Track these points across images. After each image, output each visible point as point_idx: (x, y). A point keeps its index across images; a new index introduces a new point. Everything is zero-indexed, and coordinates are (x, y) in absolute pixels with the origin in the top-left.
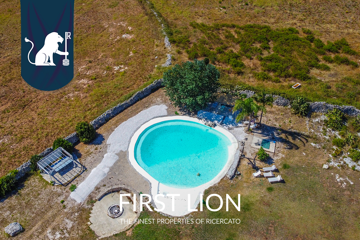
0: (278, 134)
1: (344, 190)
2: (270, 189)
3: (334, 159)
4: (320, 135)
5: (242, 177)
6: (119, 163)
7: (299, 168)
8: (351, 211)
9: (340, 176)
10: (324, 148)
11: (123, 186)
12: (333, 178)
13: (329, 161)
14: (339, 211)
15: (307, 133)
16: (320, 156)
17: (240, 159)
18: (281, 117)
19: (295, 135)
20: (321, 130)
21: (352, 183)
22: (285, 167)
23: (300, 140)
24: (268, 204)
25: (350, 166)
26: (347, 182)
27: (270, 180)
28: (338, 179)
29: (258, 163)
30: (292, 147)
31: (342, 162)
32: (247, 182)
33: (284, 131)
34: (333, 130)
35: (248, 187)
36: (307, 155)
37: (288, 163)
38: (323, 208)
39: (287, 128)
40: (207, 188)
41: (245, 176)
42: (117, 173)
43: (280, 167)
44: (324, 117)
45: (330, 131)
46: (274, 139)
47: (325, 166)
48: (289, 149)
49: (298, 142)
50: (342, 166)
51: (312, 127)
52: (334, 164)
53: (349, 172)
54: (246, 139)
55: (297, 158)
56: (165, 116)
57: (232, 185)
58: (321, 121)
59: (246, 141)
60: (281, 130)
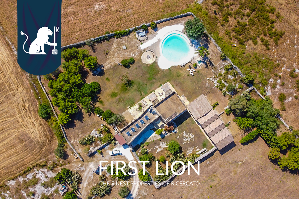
0: (207, 61)
1: (205, 87)
2: (188, 75)
3: (213, 78)
4: (219, 69)
5: (185, 68)
6: (157, 43)
7: (201, 74)
8: (201, 92)
9: (208, 84)
10: (215, 73)
11: (154, 52)
12: (207, 82)
13: (211, 78)
14: (198, 91)
15: (215, 66)
16: (211, 75)
17: (189, 62)
18: (215, 55)
19: (211, 64)
20: (221, 67)
21: (209, 87)
22: (198, 72)
23: (211, 67)
24: (184, 79)
25: (214, 83)
26: (208, 86)
27: (190, 73)
28: (207, 84)
29: (192, 66)
30: (207, 67)
31: (214, 80)
32: (185, 70)
33: (210, 61)
34: (224, 70)
35: (184, 71)
36: (207, 72)
37: (200, 71)
38: (195, 87)
39: (211, 61)
40: (173, 65)
41: (186, 68)
42: (155, 46)
43: (197, 71)
44: (226, 64)
45: (223, 69)
46: (204, 62)
47: (208, 79)
48: (205, 68)
49: (210, 67)
50: (213, 81)
51: (220, 65)
52: (211, 79)
53: (212, 84)
54: (196, 57)
55: (204, 71)
56: (180, 32)
57: (180, 68)
58: (225, 64)
59: (196, 58)
60: (209, 60)
